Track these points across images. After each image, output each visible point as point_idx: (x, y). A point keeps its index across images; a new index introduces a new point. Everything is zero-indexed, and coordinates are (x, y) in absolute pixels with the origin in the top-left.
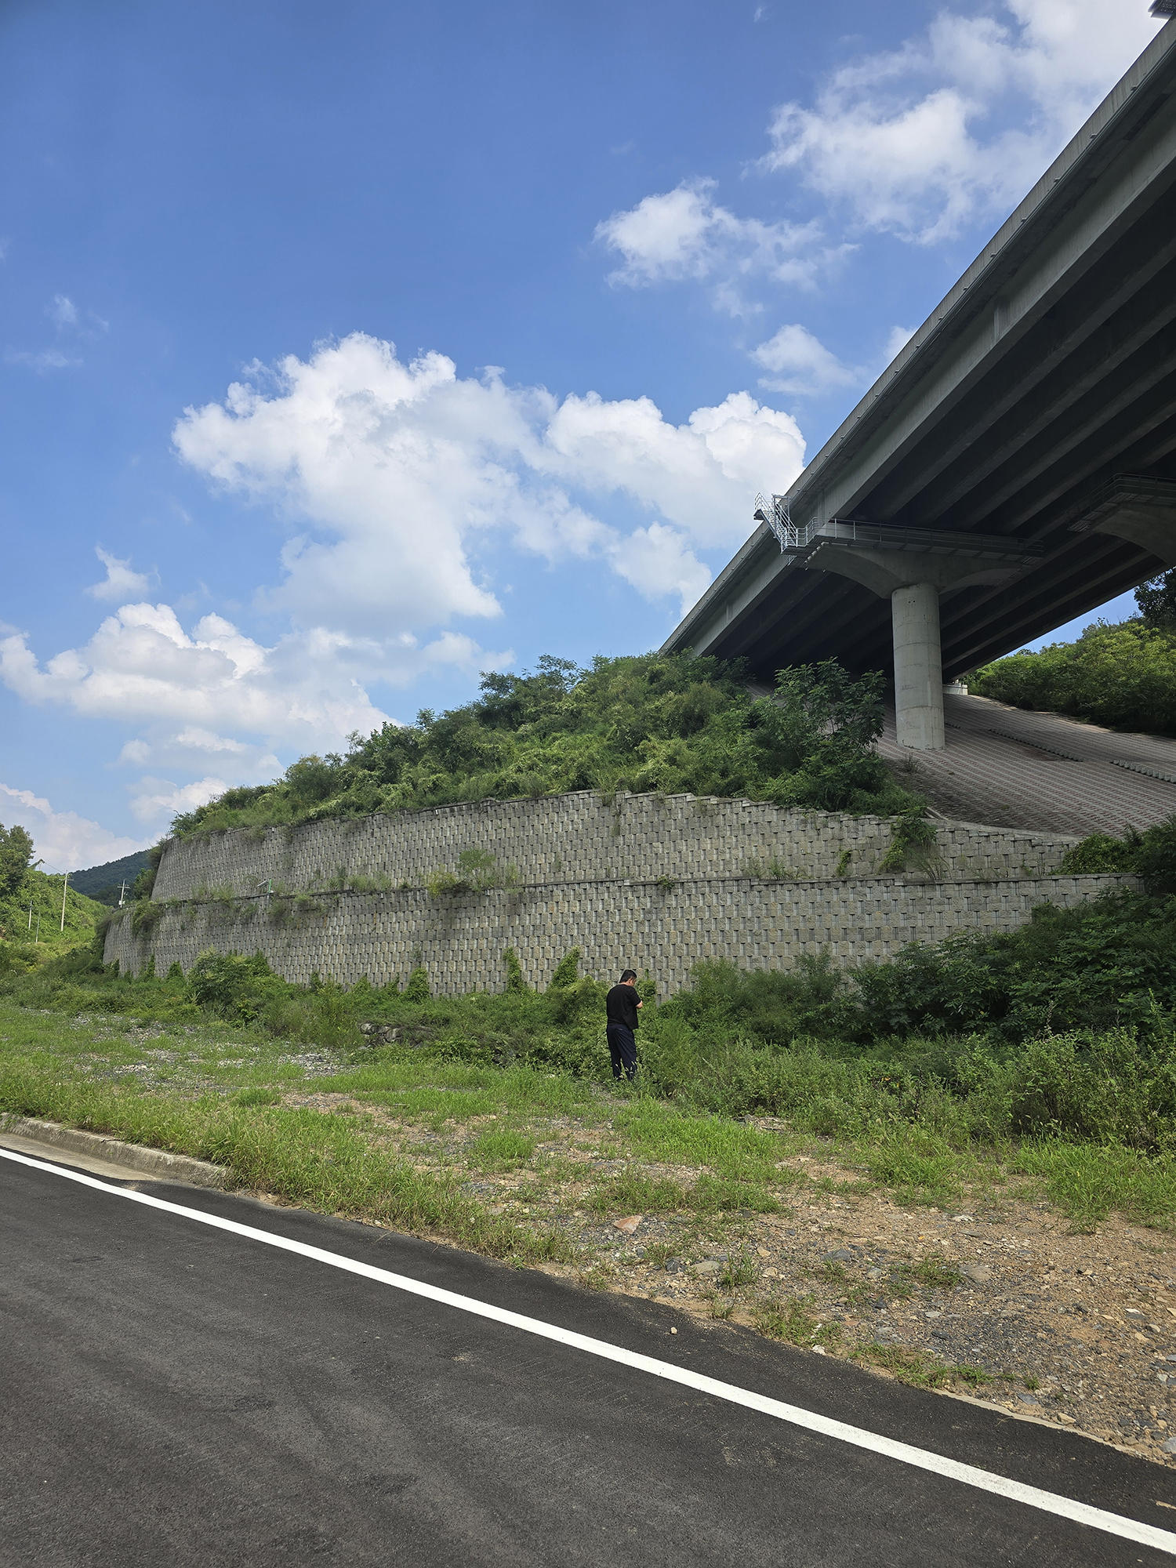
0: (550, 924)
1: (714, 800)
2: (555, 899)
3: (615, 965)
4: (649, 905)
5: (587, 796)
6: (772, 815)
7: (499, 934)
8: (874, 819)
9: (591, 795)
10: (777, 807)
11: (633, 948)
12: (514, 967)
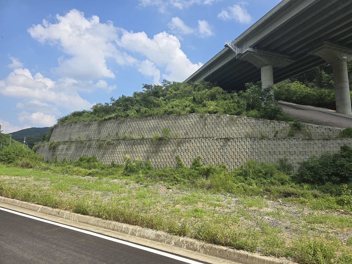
0: (190, 149)
1: (236, 116)
2: (192, 142)
3: (212, 160)
4: (222, 144)
5: (195, 115)
6: (253, 121)
7: (174, 151)
8: (284, 122)
9: (197, 114)
10: (255, 119)
11: (218, 156)
12: (179, 160)
